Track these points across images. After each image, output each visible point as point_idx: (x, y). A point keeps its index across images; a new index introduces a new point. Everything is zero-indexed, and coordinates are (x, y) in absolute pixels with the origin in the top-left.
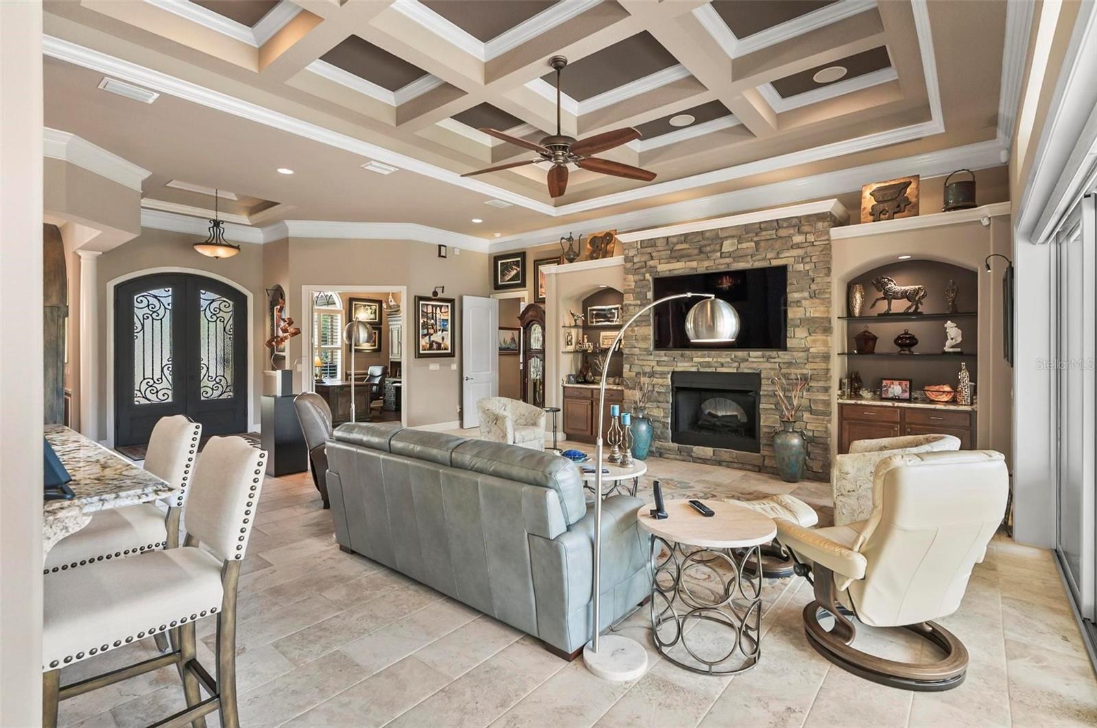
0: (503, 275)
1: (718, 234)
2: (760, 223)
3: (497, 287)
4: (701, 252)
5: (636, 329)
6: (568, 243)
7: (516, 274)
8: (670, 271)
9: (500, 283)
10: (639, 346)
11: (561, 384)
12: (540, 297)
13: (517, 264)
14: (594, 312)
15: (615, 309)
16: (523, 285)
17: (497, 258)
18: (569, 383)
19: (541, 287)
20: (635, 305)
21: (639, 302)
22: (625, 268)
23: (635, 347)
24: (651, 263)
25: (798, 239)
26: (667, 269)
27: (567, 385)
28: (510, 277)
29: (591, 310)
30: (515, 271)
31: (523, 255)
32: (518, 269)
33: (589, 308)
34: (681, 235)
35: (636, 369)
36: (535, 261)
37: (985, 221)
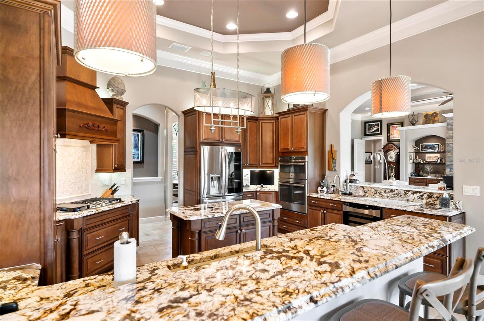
0: (369, 129)
3: (366, 135)
6: (412, 117)
7: (376, 130)
9: (367, 133)
11: (408, 176)
12: (390, 139)
13: (377, 125)
14: (424, 146)
15: (437, 145)
16: (381, 134)
17: (366, 123)
18: (411, 176)
19: (391, 135)
22: (447, 128)
27: (411, 177)
28: (373, 131)
29: (421, 145)
30: (376, 128)
31: (381, 121)
32: (378, 127)
33: (421, 144)
36: (387, 124)
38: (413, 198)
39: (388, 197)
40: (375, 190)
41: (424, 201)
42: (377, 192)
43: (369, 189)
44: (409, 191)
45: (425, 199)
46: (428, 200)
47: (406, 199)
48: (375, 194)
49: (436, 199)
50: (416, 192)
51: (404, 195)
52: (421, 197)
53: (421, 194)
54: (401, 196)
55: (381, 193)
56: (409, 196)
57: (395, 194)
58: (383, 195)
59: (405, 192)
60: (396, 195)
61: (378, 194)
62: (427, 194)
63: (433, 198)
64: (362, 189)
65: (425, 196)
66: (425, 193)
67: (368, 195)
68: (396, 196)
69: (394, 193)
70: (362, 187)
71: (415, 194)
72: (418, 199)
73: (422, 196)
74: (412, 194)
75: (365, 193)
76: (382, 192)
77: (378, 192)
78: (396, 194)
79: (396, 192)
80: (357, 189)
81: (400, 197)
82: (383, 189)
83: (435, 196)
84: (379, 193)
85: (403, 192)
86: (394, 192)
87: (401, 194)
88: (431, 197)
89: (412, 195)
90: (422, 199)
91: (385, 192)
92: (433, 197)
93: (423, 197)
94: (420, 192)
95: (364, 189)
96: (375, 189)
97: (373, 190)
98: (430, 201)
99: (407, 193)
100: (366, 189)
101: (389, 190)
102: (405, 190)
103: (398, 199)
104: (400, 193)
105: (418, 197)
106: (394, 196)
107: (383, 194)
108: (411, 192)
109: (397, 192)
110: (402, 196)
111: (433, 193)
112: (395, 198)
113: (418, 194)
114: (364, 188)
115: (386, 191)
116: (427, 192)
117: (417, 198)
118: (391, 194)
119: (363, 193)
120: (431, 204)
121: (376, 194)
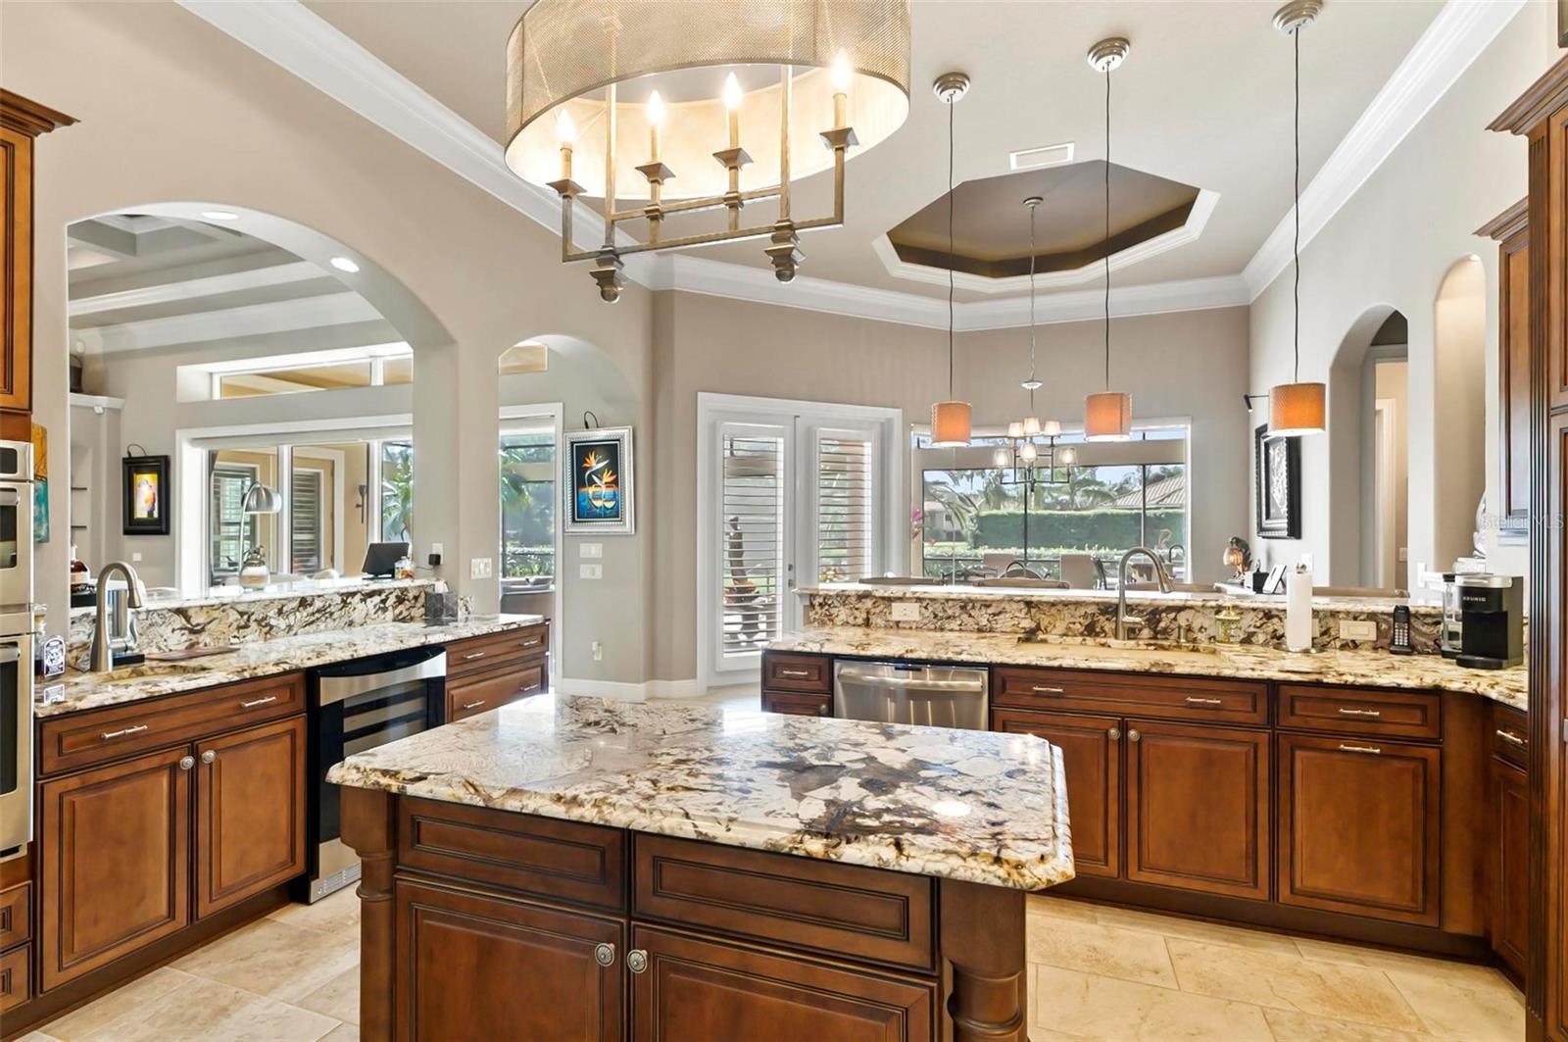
37: (99, 410)
38: (364, 613)
39: (290, 627)
40: (242, 614)
41: (390, 615)
42: (248, 620)
43: (215, 614)
44: (353, 594)
45: (390, 608)
46: (397, 611)
47: (346, 619)
48: (239, 628)
49: (413, 602)
50: (371, 594)
51: (341, 609)
52: (382, 605)
53: (383, 596)
54: (332, 614)
55: (264, 619)
56: (355, 609)
57: (313, 614)
58: (272, 627)
59: (343, 601)
60: (317, 615)
61: (253, 625)
62: (395, 594)
63: (407, 602)
64: (180, 621)
65: (392, 599)
66: (391, 593)
67: (208, 640)
68: (318, 619)
69: (310, 610)
70: (181, 612)
71: (369, 600)
72: (375, 613)
73: (384, 601)
74: (362, 600)
75: (193, 637)
76: (271, 614)
77: (253, 618)
78: (318, 611)
79: (318, 604)
80: (151, 625)
81: (329, 620)
82: (272, 601)
83: (411, 596)
84: (259, 622)
85: (338, 599)
86: (311, 605)
87: (332, 609)
88: (404, 600)
89: (361, 606)
90: (385, 610)
91: (280, 612)
92: (408, 600)
93: (387, 605)
94: (379, 592)
95: (188, 619)
96: (241, 608)
97: (234, 616)
98: (401, 613)
99: (348, 601)
100: (198, 619)
101: (295, 604)
102: (342, 594)
103: (322, 626)
104: (330, 605)
105: (375, 606)
106: (313, 618)
107: (273, 622)
108: (358, 596)
109: (321, 605)
110: (335, 616)
111: (406, 589)
112: (314, 626)
113: (377, 599)
114: (191, 612)
115: (285, 609)
116: (395, 589)
117: (374, 610)
118: (303, 615)
119: (185, 638)
120: (404, 618)
121: (246, 627)
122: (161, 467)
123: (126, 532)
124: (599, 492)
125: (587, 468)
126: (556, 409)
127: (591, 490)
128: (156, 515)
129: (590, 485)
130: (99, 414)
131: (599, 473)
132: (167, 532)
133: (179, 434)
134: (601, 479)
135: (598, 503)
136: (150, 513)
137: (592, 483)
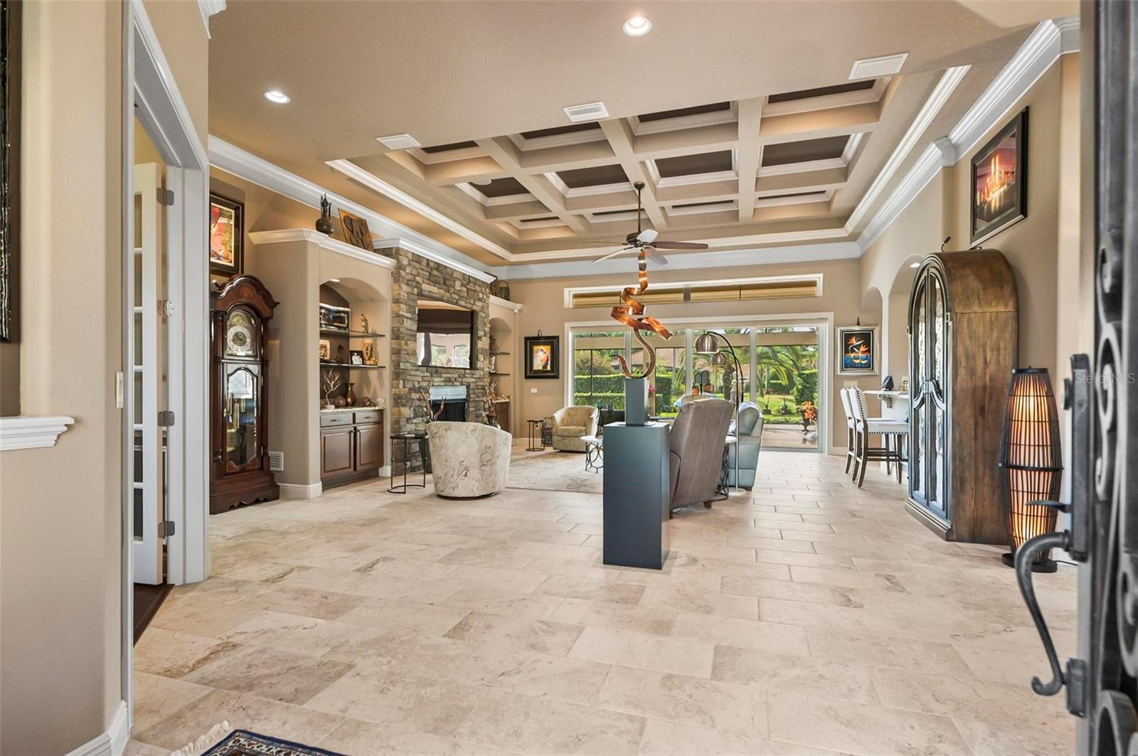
1: (453, 273)
2: (469, 276)
4: (445, 284)
5: (409, 342)
8: (430, 292)
10: (411, 361)
15: (344, 312)
20: (407, 318)
21: (409, 315)
22: (395, 274)
23: (408, 362)
24: (418, 279)
25: (481, 295)
26: (428, 289)
34: (435, 263)
35: (409, 385)
37: (516, 311)
122: (553, 342)
123: (527, 377)
124: (859, 355)
125: (850, 345)
126: (830, 315)
127: (852, 355)
128: (549, 368)
129: (852, 352)
130: (515, 313)
131: (858, 347)
132: (558, 378)
133: (567, 325)
134: (859, 350)
135: (857, 361)
136: (545, 366)
137: (853, 351)
